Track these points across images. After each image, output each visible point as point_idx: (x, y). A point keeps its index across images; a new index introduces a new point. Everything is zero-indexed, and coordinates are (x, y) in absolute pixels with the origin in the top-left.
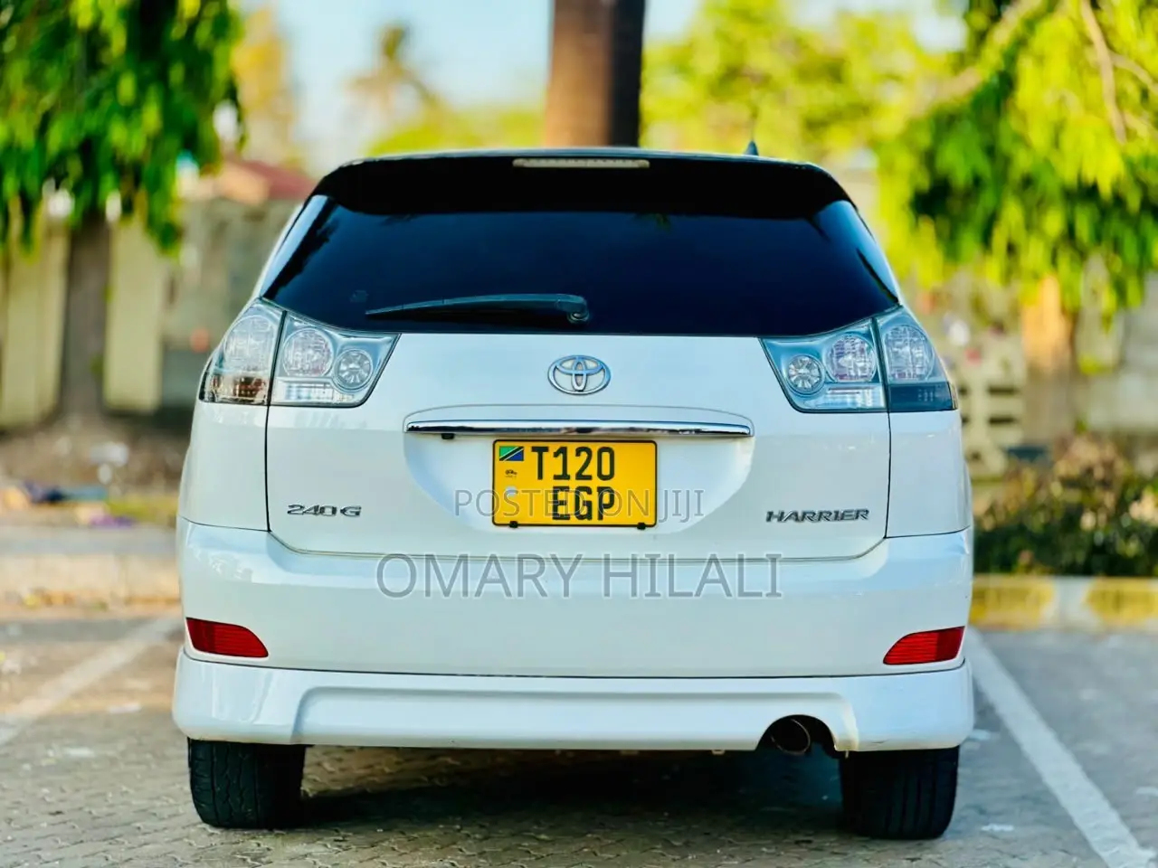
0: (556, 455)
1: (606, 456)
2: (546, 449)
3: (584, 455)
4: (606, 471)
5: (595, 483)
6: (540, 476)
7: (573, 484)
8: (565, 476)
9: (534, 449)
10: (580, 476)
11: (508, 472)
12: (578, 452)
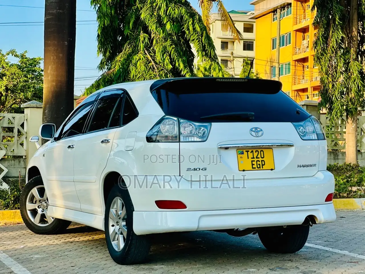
0: (251, 152)
1: (262, 152)
2: (249, 151)
3: (257, 152)
4: (262, 156)
5: (260, 159)
6: (248, 158)
7: (256, 160)
8: (253, 158)
9: (246, 151)
10: (257, 158)
11: (241, 157)
12: (256, 152)
